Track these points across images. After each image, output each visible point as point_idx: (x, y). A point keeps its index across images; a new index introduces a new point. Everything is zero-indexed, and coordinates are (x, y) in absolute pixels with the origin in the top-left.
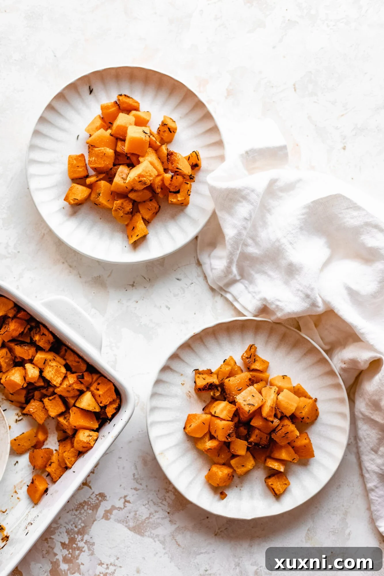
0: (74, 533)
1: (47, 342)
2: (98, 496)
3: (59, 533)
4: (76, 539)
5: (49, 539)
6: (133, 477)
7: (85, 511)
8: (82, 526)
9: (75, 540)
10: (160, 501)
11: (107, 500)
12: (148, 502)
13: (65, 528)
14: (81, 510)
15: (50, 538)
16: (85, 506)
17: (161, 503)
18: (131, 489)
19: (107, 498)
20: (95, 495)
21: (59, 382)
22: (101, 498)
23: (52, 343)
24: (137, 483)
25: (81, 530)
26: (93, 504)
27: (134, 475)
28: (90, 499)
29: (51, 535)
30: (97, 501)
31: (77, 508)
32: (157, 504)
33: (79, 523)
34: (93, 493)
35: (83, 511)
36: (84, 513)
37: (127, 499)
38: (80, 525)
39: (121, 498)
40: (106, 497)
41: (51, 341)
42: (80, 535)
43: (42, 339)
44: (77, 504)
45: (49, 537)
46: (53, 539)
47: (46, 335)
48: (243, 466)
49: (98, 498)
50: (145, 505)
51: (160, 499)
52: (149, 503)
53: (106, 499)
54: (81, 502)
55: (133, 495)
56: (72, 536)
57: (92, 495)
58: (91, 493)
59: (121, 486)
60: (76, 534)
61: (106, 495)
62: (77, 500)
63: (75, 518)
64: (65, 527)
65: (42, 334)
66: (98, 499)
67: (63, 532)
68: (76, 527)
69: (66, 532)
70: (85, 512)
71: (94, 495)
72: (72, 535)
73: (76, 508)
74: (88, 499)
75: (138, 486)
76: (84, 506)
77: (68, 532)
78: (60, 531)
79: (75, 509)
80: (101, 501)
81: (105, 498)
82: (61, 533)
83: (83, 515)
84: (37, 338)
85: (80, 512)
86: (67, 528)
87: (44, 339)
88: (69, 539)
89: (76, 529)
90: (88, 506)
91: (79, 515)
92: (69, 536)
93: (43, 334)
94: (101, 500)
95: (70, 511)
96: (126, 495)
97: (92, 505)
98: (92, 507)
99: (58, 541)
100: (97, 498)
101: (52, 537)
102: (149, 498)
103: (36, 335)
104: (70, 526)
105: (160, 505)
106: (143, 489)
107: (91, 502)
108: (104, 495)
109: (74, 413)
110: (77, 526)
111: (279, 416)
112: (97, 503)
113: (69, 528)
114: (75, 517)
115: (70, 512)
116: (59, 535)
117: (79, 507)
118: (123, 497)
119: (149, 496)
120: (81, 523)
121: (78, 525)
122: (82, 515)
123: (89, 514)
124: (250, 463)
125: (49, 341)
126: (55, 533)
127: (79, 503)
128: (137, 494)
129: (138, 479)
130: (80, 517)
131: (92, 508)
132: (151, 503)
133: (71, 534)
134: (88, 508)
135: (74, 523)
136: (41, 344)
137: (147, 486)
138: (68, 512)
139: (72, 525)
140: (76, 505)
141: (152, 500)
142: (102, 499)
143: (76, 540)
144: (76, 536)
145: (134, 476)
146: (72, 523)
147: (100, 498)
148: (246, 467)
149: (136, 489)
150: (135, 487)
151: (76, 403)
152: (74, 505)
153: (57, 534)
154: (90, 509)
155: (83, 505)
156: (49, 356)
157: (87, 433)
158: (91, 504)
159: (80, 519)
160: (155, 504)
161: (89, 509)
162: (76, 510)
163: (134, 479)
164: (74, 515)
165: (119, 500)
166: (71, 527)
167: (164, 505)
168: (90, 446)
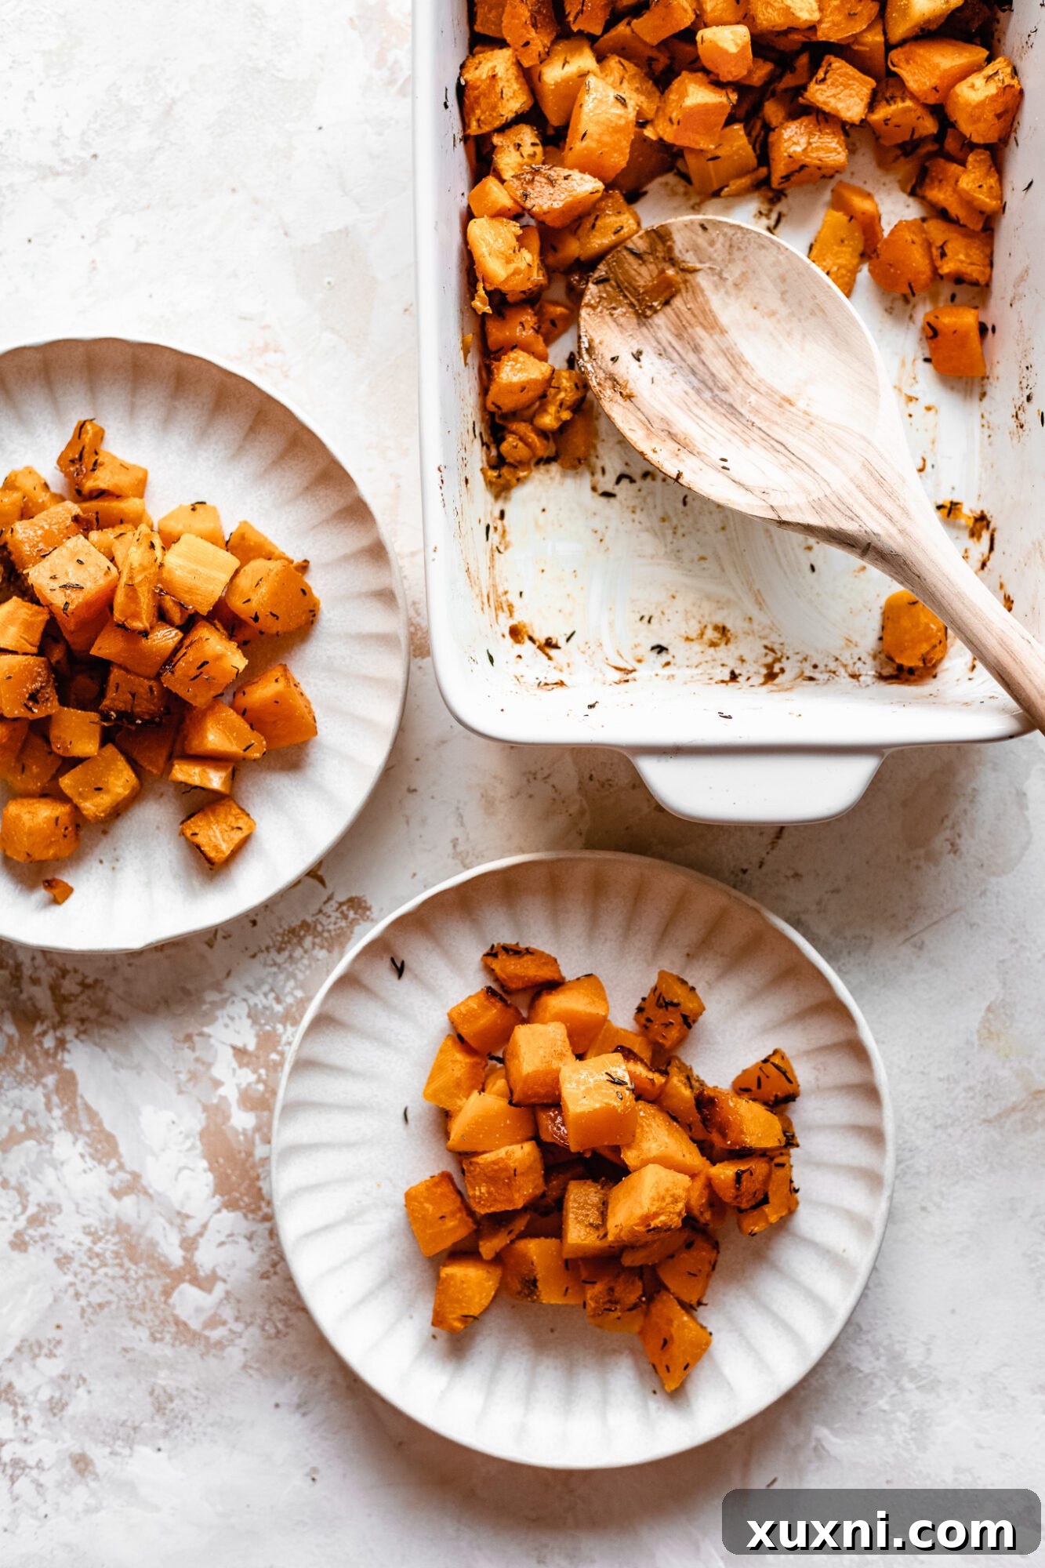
0: (274, 1018)
2: (344, 908)
3: (227, 1020)
4: (280, 1036)
5: (196, 1039)
6: (451, 850)
7: (306, 952)
8: (295, 997)
9: (277, 1039)
13: (244, 1005)
14: (293, 950)
15: (201, 1034)
16: (305, 936)
19: (369, 910)
20: (336, 905)
22: (356, 913)
25: (294, 1009)
26: (329, 931)
27: (455, 842)
28: (320, 916)
29: (203, 1025)
30: (343, 924)
31: (282, 942)
33: (287, 989)
34: (330, 899)
35: (298, 953)
36: (302, 957)
38: (292, 994)
40: (368, 907)
42: (292, 1025)
44: (280, 931)
45: (196, 1032)
46: (209, 1036)
48: (99, 789)
49: (346, 912)
53: (367, 916)
54: (293, 925)
56: (268, 1028)
57: (328, 905)
58: (325, 898)
59: (414, 875)
60: (280, 1022)
61: (369, 903)
62: (280, 919)
63: (275, 974)
64: (245, 1000)
66: (345, 916)
67: (240, 1018)
68: (278, 1000)
69: (249, 1016)
70: (306, 956)
71: (333, 904)
72: (265, 1024)
73: (277, 944)
74: (313, 915)
76: (300, 941)
77: (254, 1016)
78: (231, 1014)
79: (274, 945)
80: (352, 923)
81: (368, 913)
82: (232, 1018)
83: (300, 966)
85: (291, 957)
86: (251, 1002)
88: (258, 1036)
89: (279, 1008)
90: (315, 937)
91: (287, 965)
92: (257, 1028)
94: (354, 920)
95: (262, 951)
97: (326, 935)
98: (326, 939)
99: (223, 1043)
100: (342, 912)
101: (206, 1030)
104: (262, 997)
107: (323, 926)
108: (363, 903)
110: (282, 997)
111: (176, 615)
112: (341, 928)
113: (256, 1005)
114: (275, 969)
115: (261, 957)
116: (226, 1026)
117: (289, 942)
120: (293, 989)
121: (286, 995)
122: (296, 963)
123: (319, 963)
124: (121, 780)
126: (215, 1019)
127: (286, 927)
129: (468, 855)
130: (290, 969)
131: (326, 944)
133: (263, 1022)
134: (314, 944)
135: (272, 990)
138: (254, 956)
139: (266, 995)
140: (277, 934)
142: (358, 916)
143: (279, 1042)
144: (280, 1027)
145: (455, 846)
146: (266, 988)
147: (351, 914)
148: (108, 792)
152: (273, 934)
153: (220, 1023)
154: (322, 947)
155: (299, 936)
158: (323, 931)
159: (292, 976)
161: (317, 948)
162: (280, 950)
164: (271, 966)
166: (264, 1001)
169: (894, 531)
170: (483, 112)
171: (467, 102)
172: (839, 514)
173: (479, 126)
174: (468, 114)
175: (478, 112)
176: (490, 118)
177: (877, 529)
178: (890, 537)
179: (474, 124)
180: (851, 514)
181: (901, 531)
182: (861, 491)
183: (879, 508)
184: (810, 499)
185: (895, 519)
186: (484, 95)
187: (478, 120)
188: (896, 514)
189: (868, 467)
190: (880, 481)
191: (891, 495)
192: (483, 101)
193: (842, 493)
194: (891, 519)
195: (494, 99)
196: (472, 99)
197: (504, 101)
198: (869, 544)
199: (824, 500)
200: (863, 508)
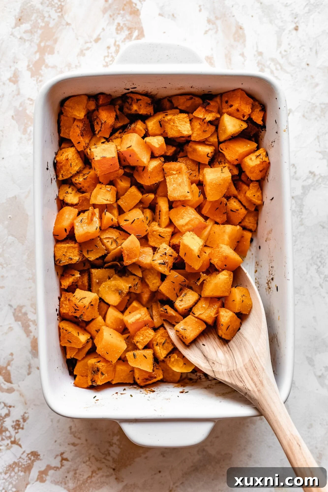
1: (146, 105)
2: (30, 456)
6: (69, 431)
7: (16, 473)
10: (103, 456)
11: (41, 460)
12: (89, 458)
17: (105, 458)
18: (69, 444)
19: (40, 457)
20: (26, 455)
21: (190, 129)
22: (34, 457)
23: (151, 102)
24: (75, 437)
27: (70, 428)
28: (20, 459)
30: (30, 462)
32: (100, 460)
33: (10, 488)
34: (24, 452)
35: (13, 474)
37: (65, 456)
39: (57, 456)
40: (39, 455)
41: (150, 102)
43: (141, 105)
47: (141, 100)
49: (30, 457)
50: (86, 462)
51: (103, 454)
52: (91, 460)
53: (39, 459)
55: (71, 452)
57: (23, 455)
58: (22, 453)
59: (56, 441)
61: (39, 453)
65: (136, 101)
66: (30, 459)
75: (77, 441)
79: (3, 472)
80: (33, 461)
81: (39, 457)
83: (14, 479)
84: (135, 107)
87: (142, 104)
93: (138, 100)
96: (62, 451)
97: (23, 466)
98: (23, 468)
102: (90, 454)
103: (132, 106)
105: (104, 460)
106: (82, 444)
107: (22, 463)
108: (37, 454)
109: (226, 148)
112: (29, 464)
117: (9, 470)
118: (60, 454)
119: (90, 451)
123: (21, 477)
125: (147, 103)
128: (76, 450)
129: (76, 432)
130: (10, 480)
131: (23, 470)
132: (93, 459)
134: (19, 470)
136: (143, 111)
137: (86, 440)
141: (93, 456)
142: (35, 459)
147: (32, 458)
149: (74, 444)
150: (72, 442)
151: (219, 138)
155: (13, 467)
156: (160, 117)
157: (253, 156)
160: (97, 460)
163: (71, 433)
165: (55, 458)
167: (108, 460)
168: (266, 164)
169: (256, 390)
170: (64, 172)
171: (57, 168)
172: (237, 379)
173: (63, 177)
174: (58, 172)
175: (62, 172)
176: (67, 174)
177: (250, 388)
178: (254, 391)
179: (61, 176)
180: (241, 380)
181: (259, 391)
182: (247, 371)
183: (252, 379)
184: (228, 371)
185: (257, 385)
186: (64, 166)
187: (62, 175)
188: (258, 383)
189: (251, 361)
190: (254, 369)
191: (257, 375)
192: (63, 167)
193: (240, 370)
194: (255, 385)
195: (68, 167)
196: (59, 167)
197: (72, 167)
198: (246, 393)
199: (232, 372)
200: (246, 378)
